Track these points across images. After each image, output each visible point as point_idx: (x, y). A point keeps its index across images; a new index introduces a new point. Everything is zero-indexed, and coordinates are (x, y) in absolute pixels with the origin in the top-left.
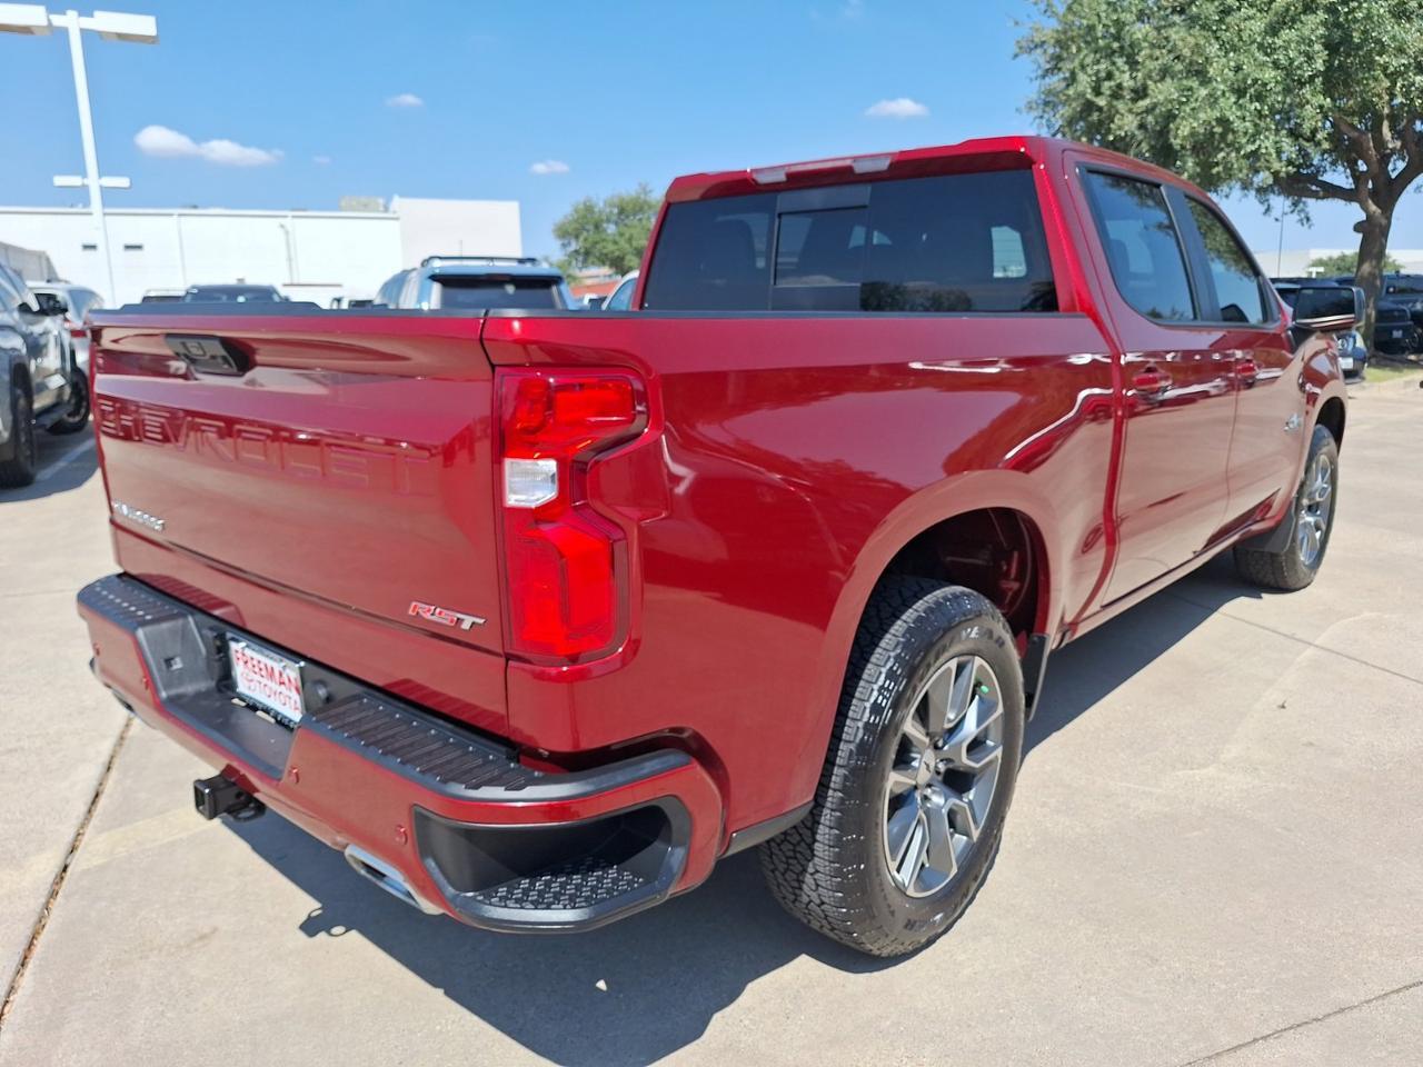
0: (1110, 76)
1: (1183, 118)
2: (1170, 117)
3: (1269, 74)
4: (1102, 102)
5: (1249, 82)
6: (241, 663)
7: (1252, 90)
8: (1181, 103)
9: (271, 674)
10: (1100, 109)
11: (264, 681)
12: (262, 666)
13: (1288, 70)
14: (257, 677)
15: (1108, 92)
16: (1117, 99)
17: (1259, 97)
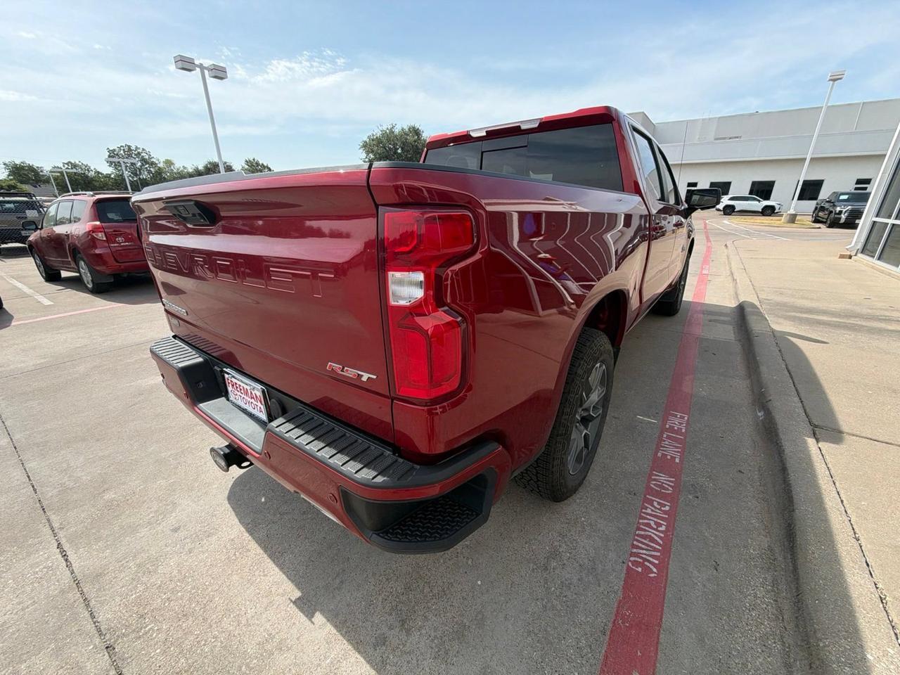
6: (230, 385)
9: (246, 393)
11: (243, 396)
12: (241, 388)
14: (239, 393)
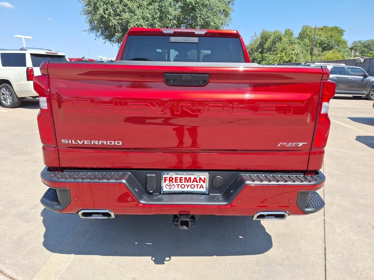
0: (107, 10)
1: (131, 23)
2: (128, 22)
3: (149, 16)
4: (106, 16)
5: (145, 17)
6: (168, 181)
7: (146, 19)
8: (130, 19)
9: (188, 181)
10: (105, 18)
11: (181, 184)
12: (182, 179)
13: (153, 16)
15: (108, 14)
16: (110, 16)
17: (147, 21)
